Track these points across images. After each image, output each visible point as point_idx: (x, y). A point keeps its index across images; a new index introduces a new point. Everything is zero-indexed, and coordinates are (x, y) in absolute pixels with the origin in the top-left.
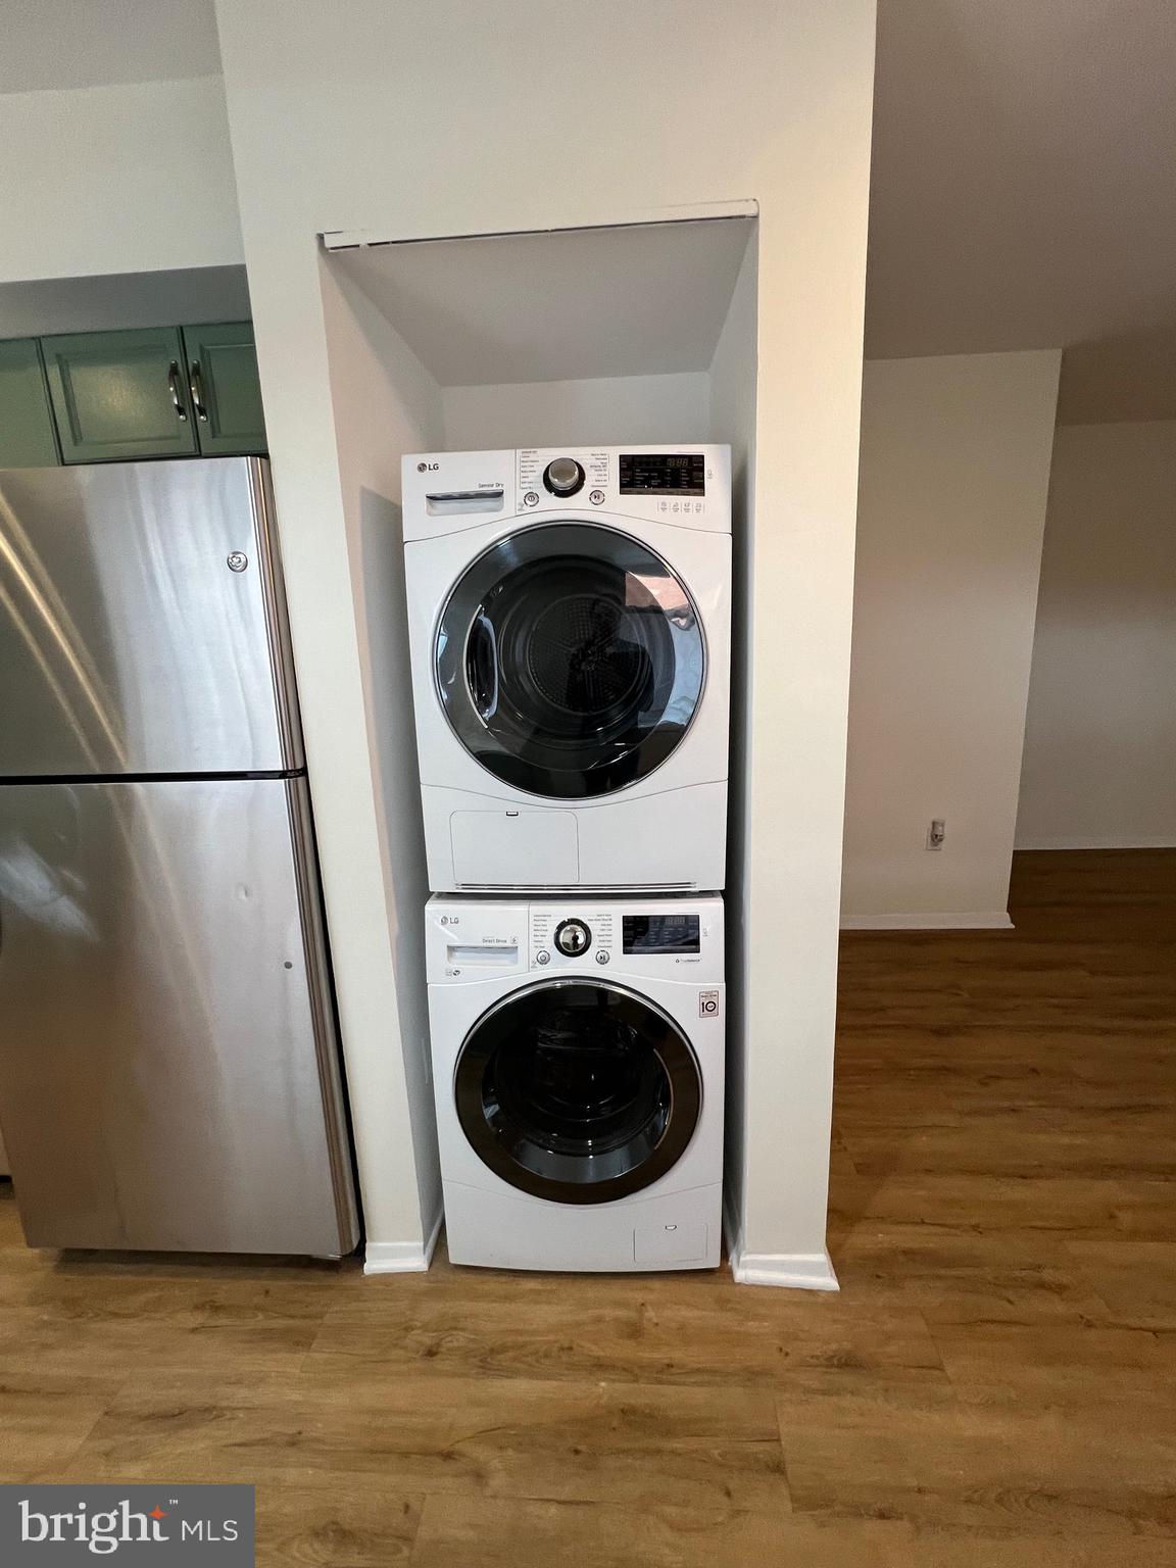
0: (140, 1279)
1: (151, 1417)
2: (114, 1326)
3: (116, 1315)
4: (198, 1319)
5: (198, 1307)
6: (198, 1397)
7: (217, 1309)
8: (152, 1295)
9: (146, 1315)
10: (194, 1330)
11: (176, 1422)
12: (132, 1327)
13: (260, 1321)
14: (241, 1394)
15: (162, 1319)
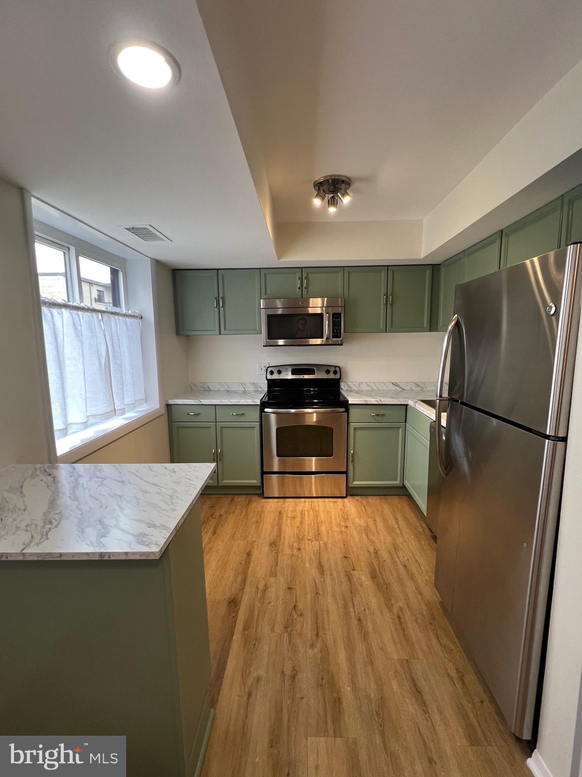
0: (454, 636)
1: (413, 680)
2: (434, 640)
3: (437, 637)
4: (454, 674)
5: (458, 671)
6: (427, 697)
7: (462, 680)
8: (452, 647)
9: (443, 649)
10: (449, 675)
11: (415, 692)
12: (437, 647)
13: (468, 707)
14: (436, 717)
15: (445, 657)
